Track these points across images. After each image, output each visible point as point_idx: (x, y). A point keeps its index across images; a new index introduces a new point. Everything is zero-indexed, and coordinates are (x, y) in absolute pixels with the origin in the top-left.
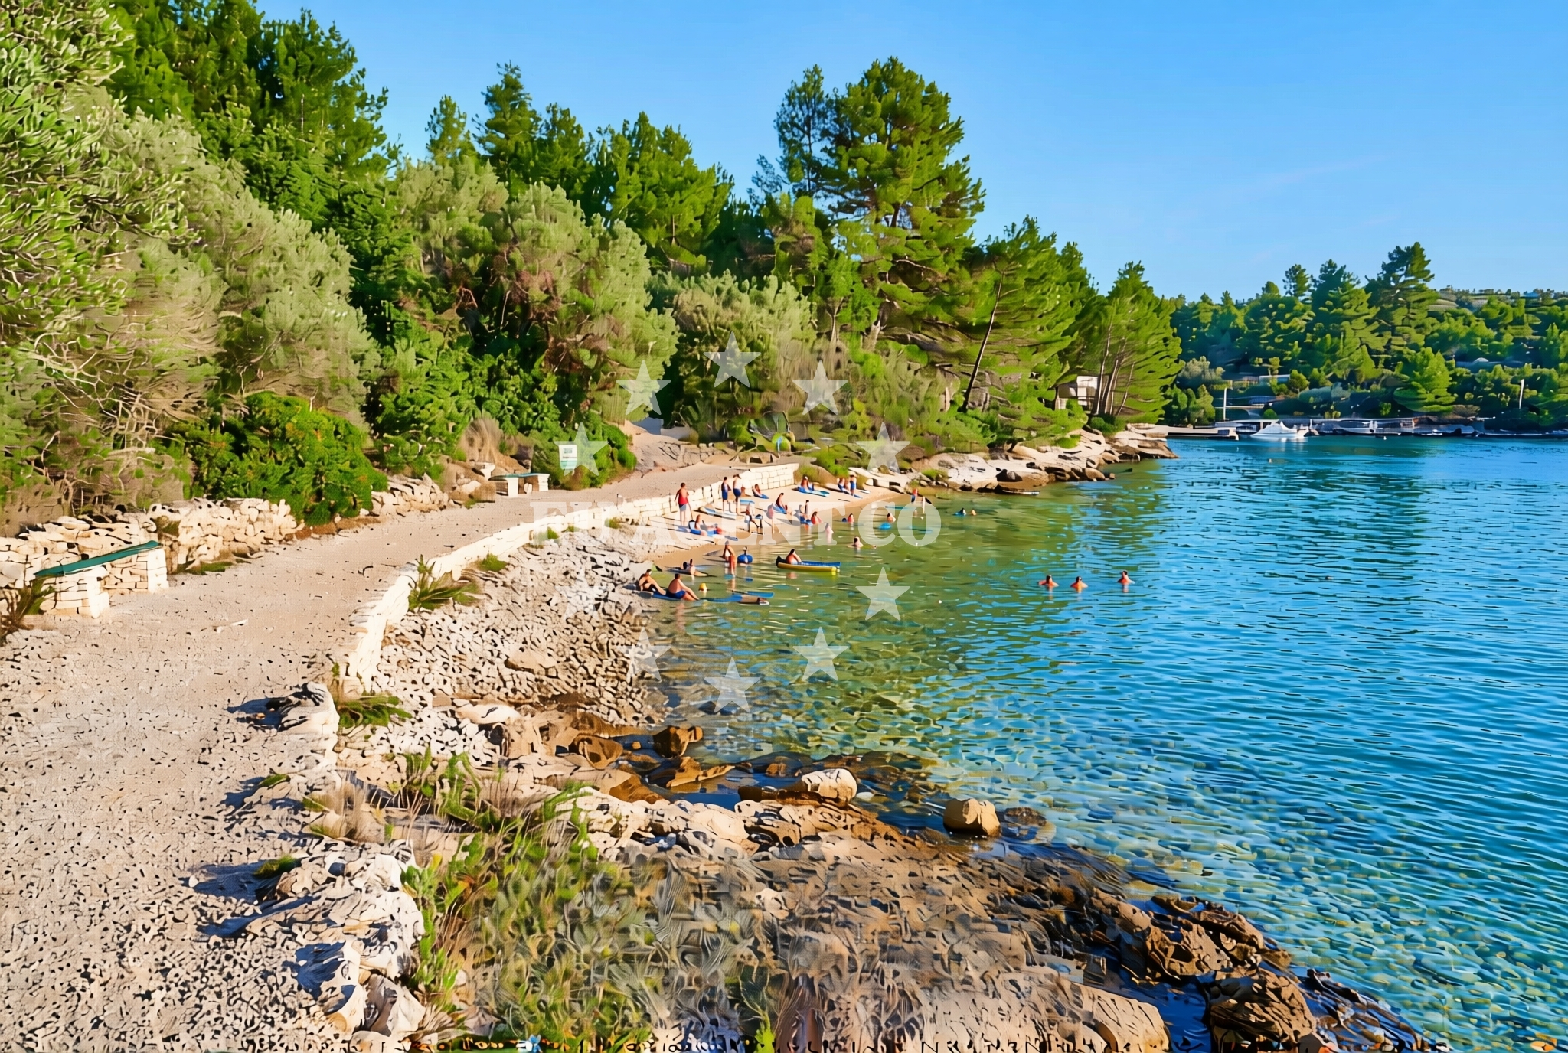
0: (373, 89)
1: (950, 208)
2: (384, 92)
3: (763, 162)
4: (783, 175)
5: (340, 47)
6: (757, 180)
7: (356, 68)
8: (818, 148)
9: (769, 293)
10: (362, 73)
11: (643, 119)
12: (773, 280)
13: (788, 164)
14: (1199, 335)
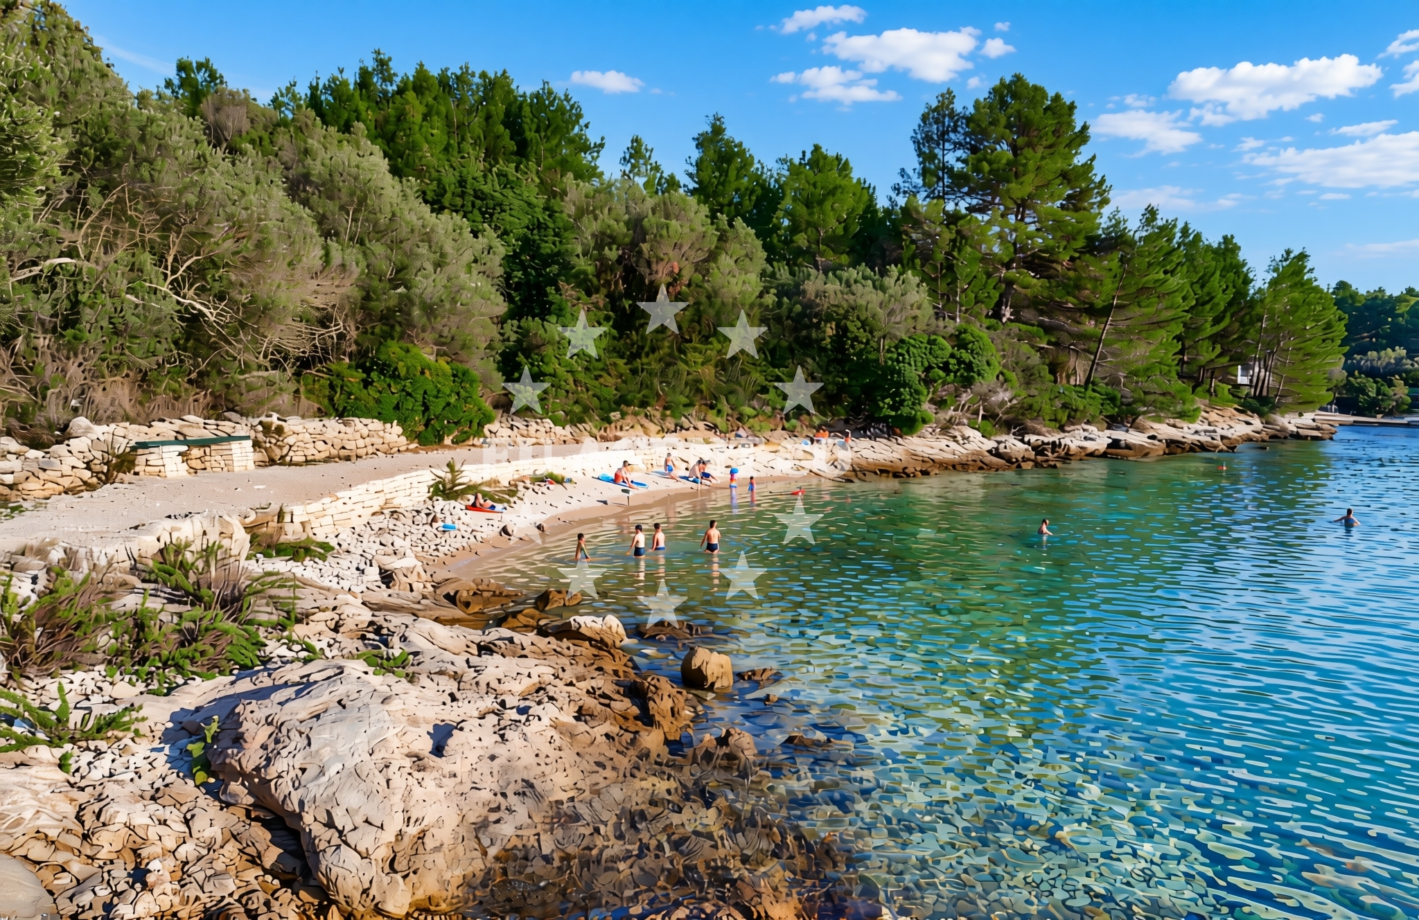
0: (593, 139)
1: (1075, 202)
2: (603, 139)
3: (903, 172)
4: (920, 182)
5: (572, 107)
6: (897, 189)
7: (582, 122)
8: (953, 158)
9: (889, 281)
10: (587, 126)
11: (817, 148)
12: (894, 270)
13: (925, 173)
14: (1394, 325)
